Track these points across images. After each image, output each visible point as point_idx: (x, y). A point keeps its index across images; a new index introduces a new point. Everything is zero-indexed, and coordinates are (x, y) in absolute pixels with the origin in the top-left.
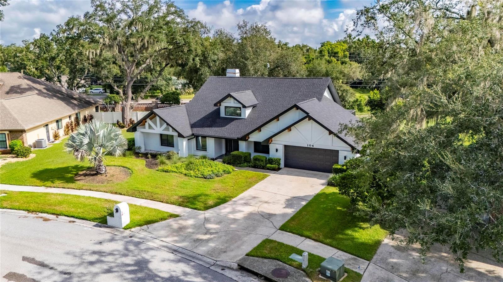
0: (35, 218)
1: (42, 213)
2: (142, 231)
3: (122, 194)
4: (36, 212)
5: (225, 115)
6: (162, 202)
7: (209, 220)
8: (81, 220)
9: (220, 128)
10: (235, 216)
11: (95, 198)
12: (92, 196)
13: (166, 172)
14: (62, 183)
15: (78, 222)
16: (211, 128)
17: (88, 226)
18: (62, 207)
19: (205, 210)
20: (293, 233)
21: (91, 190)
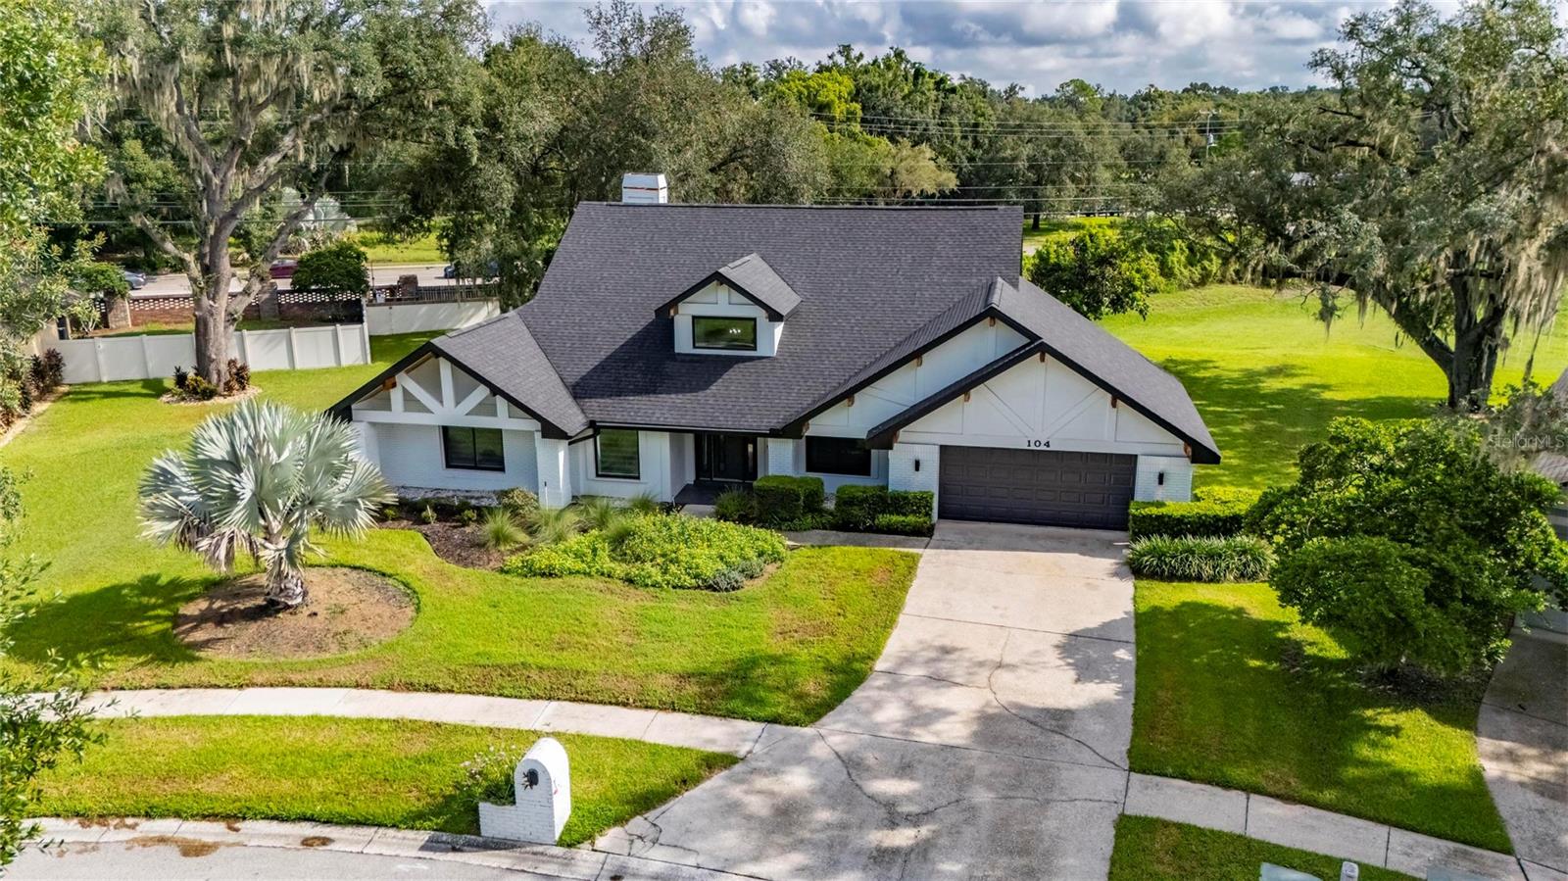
0: (138, 848)
1: (148, 816)
2: (638, 843)
3: (441, 686)
4: (118, 816)
5: (694, 347)
6: (625, 705)
7: (858, 764)
8: (349, 830)
9: (689, 396)
10: (937, 734)
11: (345, 720)
12: (325, 712)
13: (543, 575)
14: (142, 664)
15: (340, 840)
16: (653, 398)
17: (403, 854)
18: (226, 778)
19: (812, 722)
20: (1190, 779)
21: (292, 684)
